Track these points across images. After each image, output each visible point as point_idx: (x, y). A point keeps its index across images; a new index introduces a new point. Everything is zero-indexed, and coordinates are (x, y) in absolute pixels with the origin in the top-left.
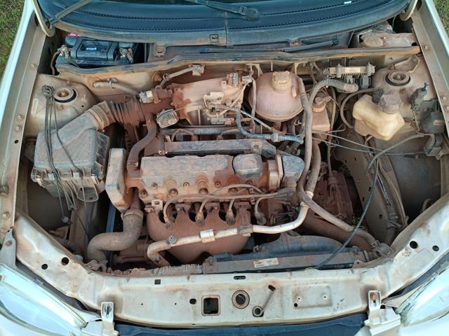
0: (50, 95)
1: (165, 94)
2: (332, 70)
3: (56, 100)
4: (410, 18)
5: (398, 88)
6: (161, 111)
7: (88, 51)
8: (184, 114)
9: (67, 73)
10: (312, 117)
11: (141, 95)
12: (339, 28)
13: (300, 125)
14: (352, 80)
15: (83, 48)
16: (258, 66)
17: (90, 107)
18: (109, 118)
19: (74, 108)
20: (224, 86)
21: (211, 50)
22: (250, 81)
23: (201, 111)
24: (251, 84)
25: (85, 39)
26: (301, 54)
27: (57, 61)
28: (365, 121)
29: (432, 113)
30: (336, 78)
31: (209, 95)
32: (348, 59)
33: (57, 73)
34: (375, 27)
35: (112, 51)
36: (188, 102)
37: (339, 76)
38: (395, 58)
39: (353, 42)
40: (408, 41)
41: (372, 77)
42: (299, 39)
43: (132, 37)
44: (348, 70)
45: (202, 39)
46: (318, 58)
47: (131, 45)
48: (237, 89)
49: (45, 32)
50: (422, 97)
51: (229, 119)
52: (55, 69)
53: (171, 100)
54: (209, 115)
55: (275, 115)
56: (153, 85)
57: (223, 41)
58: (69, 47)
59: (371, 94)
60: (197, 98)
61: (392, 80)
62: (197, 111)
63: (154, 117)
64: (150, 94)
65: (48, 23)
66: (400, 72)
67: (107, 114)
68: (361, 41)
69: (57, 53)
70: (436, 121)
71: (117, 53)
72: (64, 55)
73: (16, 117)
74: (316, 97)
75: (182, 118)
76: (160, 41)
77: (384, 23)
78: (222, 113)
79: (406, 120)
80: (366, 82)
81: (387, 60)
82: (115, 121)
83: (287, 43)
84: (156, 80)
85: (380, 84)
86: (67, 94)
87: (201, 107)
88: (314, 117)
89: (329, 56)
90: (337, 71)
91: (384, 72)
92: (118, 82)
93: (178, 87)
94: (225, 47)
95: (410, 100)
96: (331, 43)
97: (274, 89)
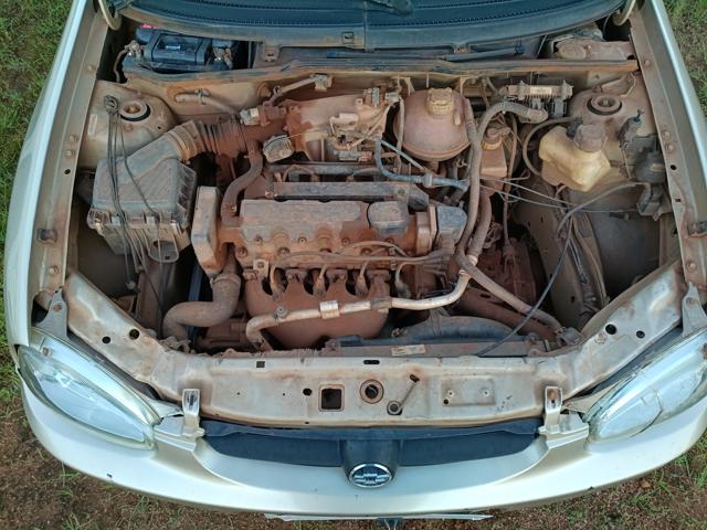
0: (114, 110)
1: (276, 113)
2: (512, 89)
3: (122, 117)
4: (628, 20)
5: (604, 118)
6: (269, 138)
7: (169, 50)
8: (301, 145)
9: (139, 79)
10: (480, 154)
11: (243, 114)
12: (525, 30)
13: (465, 168)
14: (540, 105)
15: (162, 46)
16: (408, 81)
17: (171, 128)
18: (197, 145)
19: (148, 129)
20: (360, 106)
21: (343, 53)
22: (395, 100)
23: (325, 142)
24: (397, 104)
25: (165, 33)
26: (470, 64)
27: (123, 63)
28: (555, 161)
29: (650, 155)
30: (517, 101)
31: (338, 117)
32: (536, 76)
33: (124, 80)
34: (576, 31)
35: (202, 51)
36: (308, 126)
37: (521, 98)
38: (603, 77)
39: (544, 51)
40: (622, 53)
41: (568, 101)
42: (467, 44)
43: (231, 33)
44: (534, 90)
45: (330, 37)
46: (494, 72)
47: (230, 44)
48: (377, 111)
49: (108, 23)
50: (634, 130)
51: (364, 153)
52: (122, 74)
53: (283, 122)
54: (337, 146)
55: (430, 151)
56: (259, 102)
57: (360, 43)
58: (141, 43)
59: (565, 125)
60: (321, 121)
61: (596, 106)
62: (320, 141)
63: (260, 146)
64: (255, 113)
65: (112, 10)
66: (608, 96)
67: (195, 138)
68: (556, 50)
69: (124, 52)
70: (654, 165)
71: (210, 55)
72: (134, 56)
73: (67, 137)
74: (487, 128)
75: (298, 150)
76: (271, 40)
77: (590, 26)
78: (354, 144)
79: (613, 163)
80: (559, 109)
81: (591, 79)
82: (204, 150)
83: (450, 48)
84: (263, 95)
85: (579, 111)
86: (138, 110)
87: (325, 134)
88: (483, 155)
89: (508, 68)
90: (518, 90)
91: (585, 96)
92: (210, 96)
93: (295, 105)
94: (363, 51)
95: (619, 135)
96: (513, 51)
97: (430, 113)
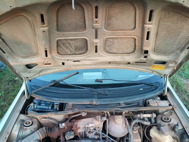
0: (22, 123)
1: (70, 124)
2: (139, 115)
3: (24, 126)
4: (166, 95)
5: (167, 123)
6: (67, 132)
7: (42, 105)
8: (77, 133)
9: (31, 113)
10: (132, 136)
11: (60, 125)
12: (139, 99)
13: (128, 139)
14: (147, 120)
15: (40, 104)
16: (108, 113)
17: (38, 129)
18: (45, 135)
19: (31, 129)
20: (95, 121)
21: (90, 106)
22: (105, 119)
23: (84, 132)
24: (106, 121)
25: (41, 101)
26: (125, 109)
27: (28, 109)
28: (156, 138)
29: (184, 136)
30: (140, 119)
31: (88, 125)
32: (144, 111)
33: (27, 114)
34: (153, 98)
35: (51, 106)
36: (79, 128)
37: (142, 118)
38: (163, 110)
39: (146, 104)
40: (167, 104)
41: (155, 118)
42: (124, 103)
43: (59, 100)
44: (145, 116)
45: (86, 102)
46: (132, 110)
47: (59, 103)
48: (100, 122)
49: (26, 97)
50: (178, 128)
51: (96, 136)
52: (27, 112)
53: (72, 127)
54: (88, 134)
55: (117, 135)
56: (65, 120)
57: (94, 103)
58: (35, 103)
59: (156, 126)
60: (83, 126)
61: (164, 120)
63: (64, 135)
64: (64, 124)
65: (28, 94)
66: (167, 117)
67: (44, 133)
68: (149, 103)
69: (29, 105)
70: (187, 139)
71: (53, 107)
72: (32, 107)
73: (5, 133)
74: (133, 126)
75: (76, 135)
76: (70, 102)
77: (156, 97)
78: (93, 133)
79: (173, 138)
80: (153, 121)
81: (160, 111)
82: (47, 136)
83: (119, 104)
84: (67, 118)
85: (159, 121)
86: (29, 123)
87: (84, 130)
88: (133, 136)
89: (136, 110)
91: (160, 116)
92: (51, 119)
93: (76, 121)
94: (95, 105)
95: (173, 129)
96: (137, 104)
97: (116, 123)
